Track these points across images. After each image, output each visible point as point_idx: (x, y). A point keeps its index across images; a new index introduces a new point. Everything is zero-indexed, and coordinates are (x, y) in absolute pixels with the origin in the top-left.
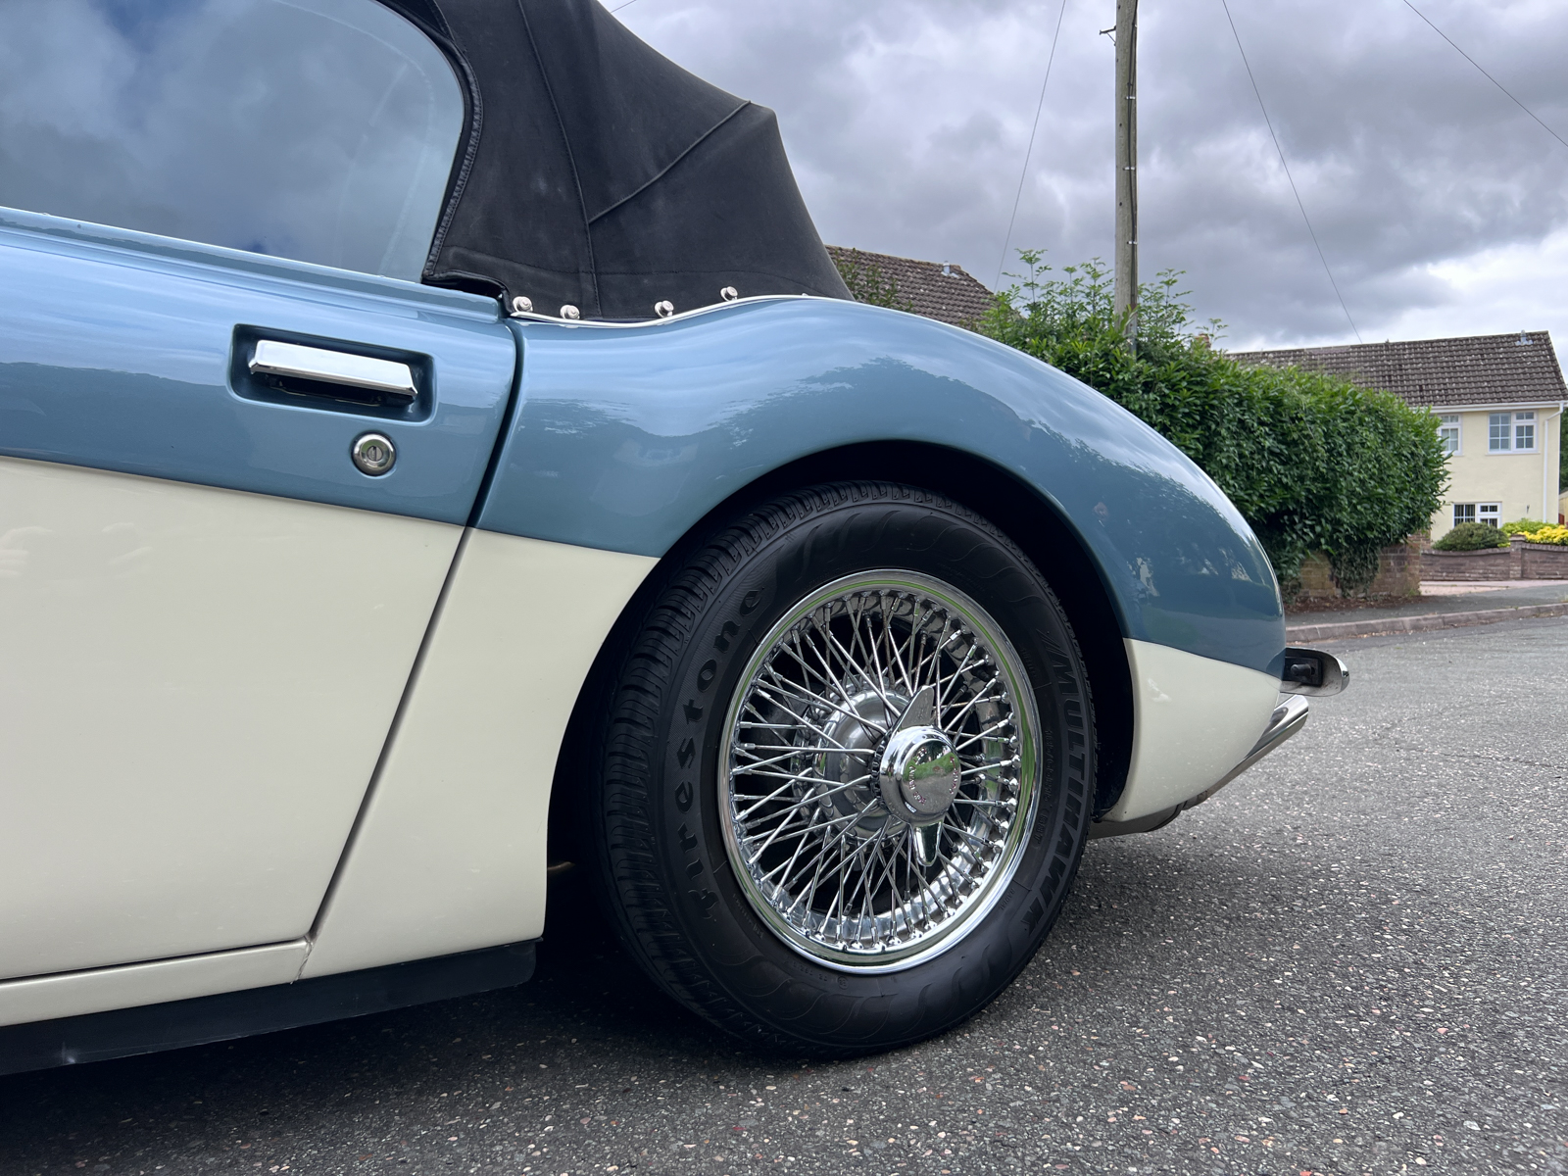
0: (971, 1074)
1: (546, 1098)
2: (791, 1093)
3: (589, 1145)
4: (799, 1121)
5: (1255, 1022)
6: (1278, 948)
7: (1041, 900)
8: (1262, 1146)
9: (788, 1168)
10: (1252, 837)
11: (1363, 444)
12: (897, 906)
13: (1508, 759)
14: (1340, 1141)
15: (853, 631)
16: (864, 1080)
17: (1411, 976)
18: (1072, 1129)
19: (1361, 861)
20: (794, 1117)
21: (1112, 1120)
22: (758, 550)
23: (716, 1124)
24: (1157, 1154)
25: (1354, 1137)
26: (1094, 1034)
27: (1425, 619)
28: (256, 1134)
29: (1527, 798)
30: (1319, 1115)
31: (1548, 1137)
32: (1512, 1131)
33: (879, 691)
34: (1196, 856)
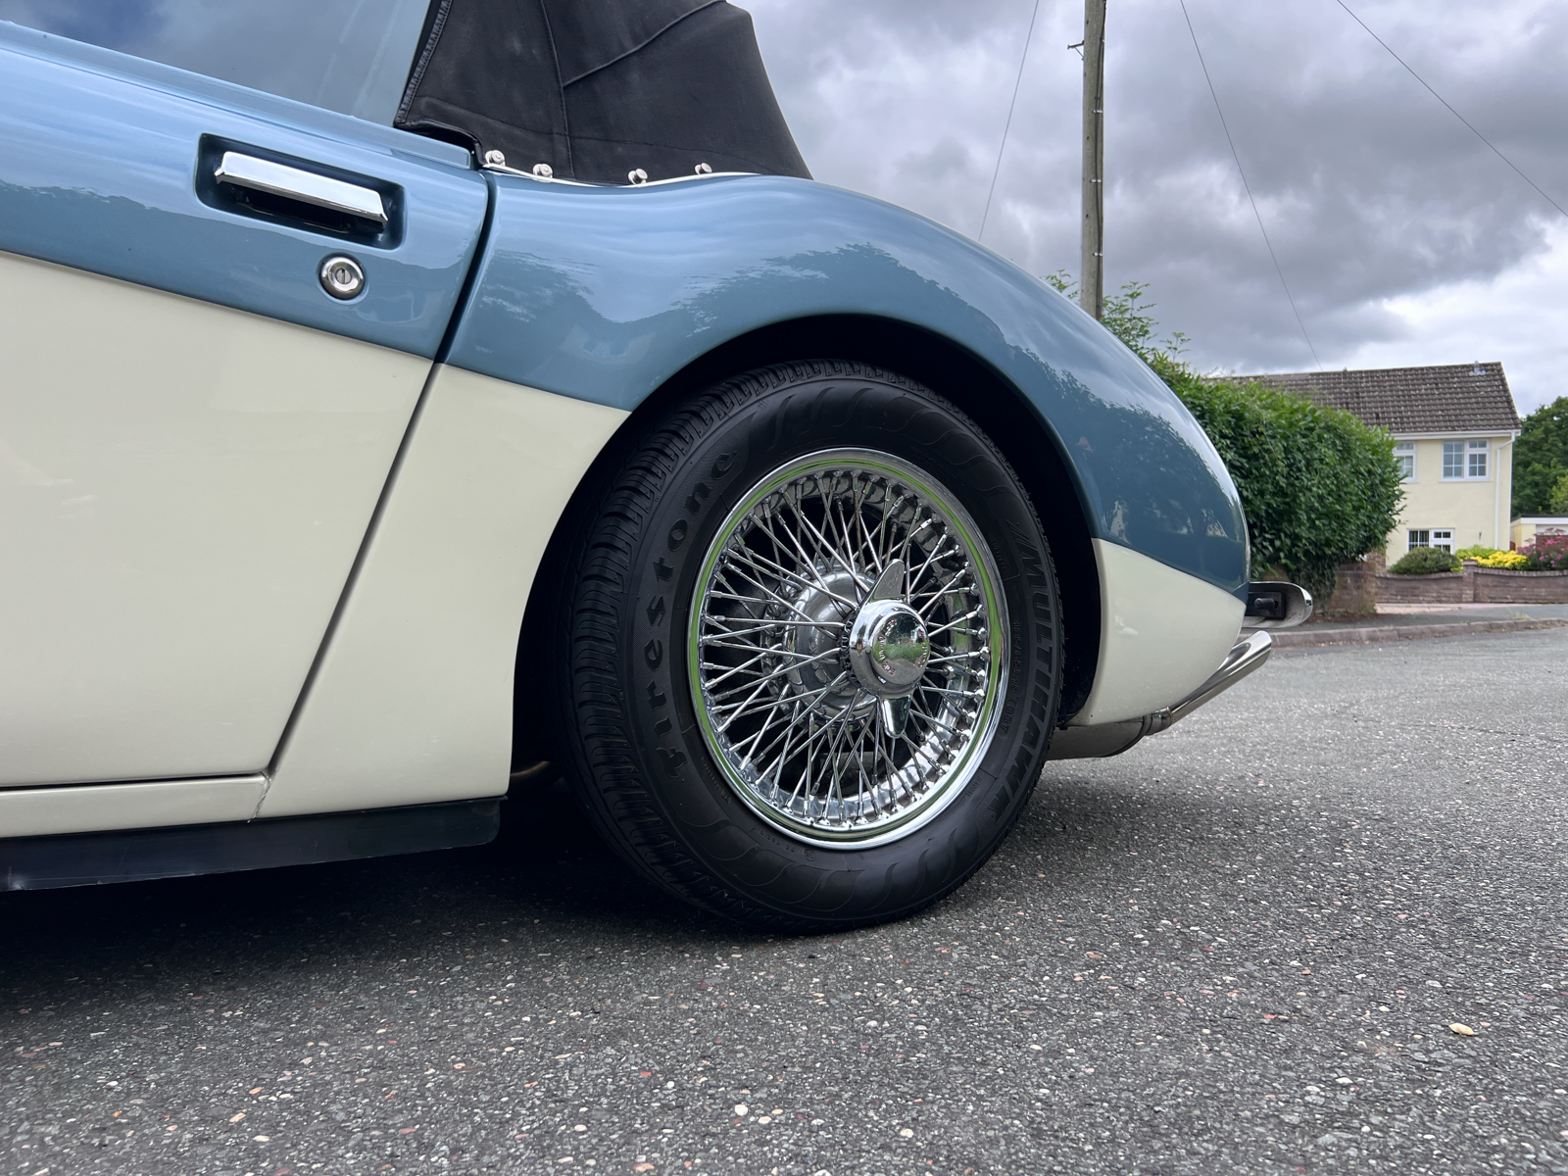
0: (937, 946)
1: (507, 963)
2: (756, 959)
3: (552, 997)
4: (765, 979)
5: (1220, 911)
6: (1240, 858)
7: (1008, 788)
8: (1227, 997)
9: (754, 1013)
10: (1214, 782)
11: (1321, 460)
12: (865, 789)
13: (1463, 728)
14: (1304, 994)
15: (824, 511)
16: (829, 950)
17: (1371, 878)
18: (1038, 985)
19: (1321, 799)
20: (759, 977)
21: (1078, 979)
22: (731, 414)
24: (1122, 1003)
25: (1317, 991)
26: (1060, 918)
27: (1381, 631)
28: (209, 989)
29: (1482, 755)
30: (1282, 975)
32: (1474, 988)
33: (851, 573)
34: (1158, 794)
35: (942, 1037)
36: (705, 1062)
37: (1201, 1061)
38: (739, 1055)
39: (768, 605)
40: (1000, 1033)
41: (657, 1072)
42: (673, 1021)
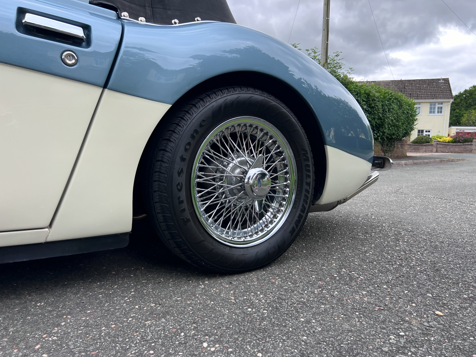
0: (271, 279)
1: (132, 284)
2: (213, 284)
3: (146, 298)
4: (215, 292)
5: (361, 266)
6: (367, 246)
8: (363, 300)
9: (211, 305)
10: (359, 217)
11: (393, 109)
12: (249, 227)
13: (435, 198)
14: (388, 299)
15: (237, 137)
16: (237, 280)
17: (408, 254)
18: (303, 295)
19: (392, 223)
20: (214, 291)
21: (316, 292)
22: (206, 106)
23: (188, 293)
24: (330, 302)
25: (392, 298)
26: (310, 268)
27: (408, 162)
28: (34, 294)
29: (441, 208)
30: (381, 291)
31: (454, 299)
32: (442, 297)
33: (246, 157)
34: (341, 221)
35: (272, 315)
36: (194, 325)
37: (356, 325)
38: (206, 322)
39: (218, 169)
40: (291, 314)
41: (178, 329)
42: (185, 308)
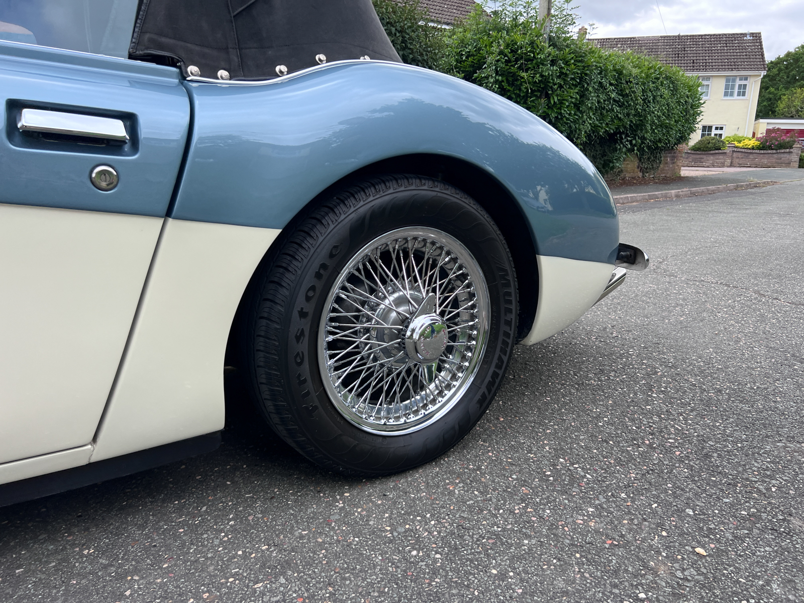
0: (448, 484)
1: (230, 503)
2: (357, 497)
3: (253, 533)
4: (361, 515)
5: (589, 449)
7: (487, 393)
8: (589, 526)
9: (355, 545)
10: (591, 333)
11: (661, 96)
13: (717, 283)
14: (626, 522)
15: (392, 259)
16: (394, 488)
17: (664, 420)
18: (497, 518)
19: (645, 347)
20: (358, 513)
21: (517, 511)
22: (339, 221)
23: (318, 519)
24: (538, 532)
25: (633, 519)
26: (510, 458)
27: (682, 191)
28: (75, 530)
29: (725, 308)
30: (617, 506)
31: (725, 518)
32: (708, 515)
34: (563, 344)
35: (448, 564)
36: (330, 588)
37: (574, 582)
38: (348, 582)
40: (477, 560)
41: (306, 598)
42: (314, 553)
